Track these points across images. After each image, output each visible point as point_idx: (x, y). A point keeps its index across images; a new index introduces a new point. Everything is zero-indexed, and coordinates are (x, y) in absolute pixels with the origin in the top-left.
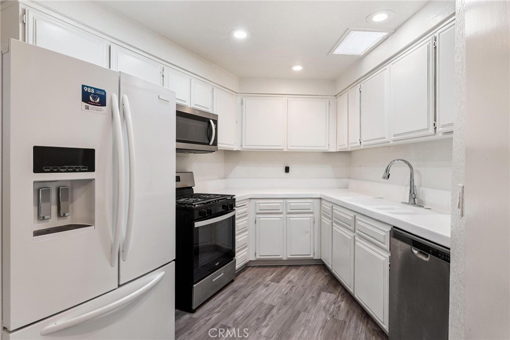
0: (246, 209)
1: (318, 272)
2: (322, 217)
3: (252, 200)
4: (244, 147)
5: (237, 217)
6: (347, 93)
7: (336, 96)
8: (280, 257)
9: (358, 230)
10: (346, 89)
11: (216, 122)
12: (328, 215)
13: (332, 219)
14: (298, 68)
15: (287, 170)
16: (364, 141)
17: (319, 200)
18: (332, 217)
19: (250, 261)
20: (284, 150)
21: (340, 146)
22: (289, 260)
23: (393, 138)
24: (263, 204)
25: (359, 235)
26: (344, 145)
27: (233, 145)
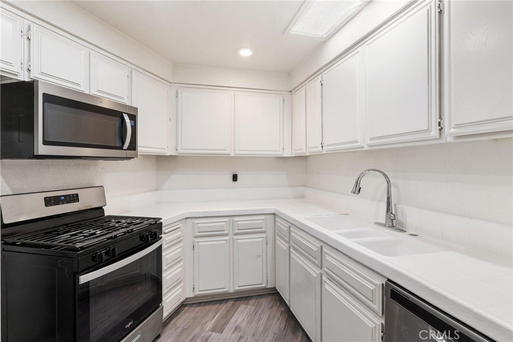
0: (180, 233)
1: (272, 306)
2: (277, 237)
3: (188, 220)
4: (180, 151)
5: (164, 247)
6: (304, 87)
7: (291, 92)
8: (226, 290)
9: (327, 268)
10: (303, 82)
11: (133, 118)
12: (284, 237)
13: (289, 243)
14: (246, 53)
15: (235, 178)
16: (327, 146)
17: (272, 216)
18: (289, 240)
19: (186, 298)
20: (231, 155)
21: (296, 150)
22: (237, 292)
23: (369, 142)
24: (203, 224)
25: (327, 273)
26: (302, 149)
27: (164, 149)
